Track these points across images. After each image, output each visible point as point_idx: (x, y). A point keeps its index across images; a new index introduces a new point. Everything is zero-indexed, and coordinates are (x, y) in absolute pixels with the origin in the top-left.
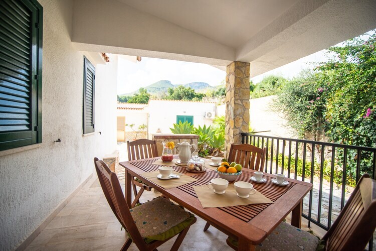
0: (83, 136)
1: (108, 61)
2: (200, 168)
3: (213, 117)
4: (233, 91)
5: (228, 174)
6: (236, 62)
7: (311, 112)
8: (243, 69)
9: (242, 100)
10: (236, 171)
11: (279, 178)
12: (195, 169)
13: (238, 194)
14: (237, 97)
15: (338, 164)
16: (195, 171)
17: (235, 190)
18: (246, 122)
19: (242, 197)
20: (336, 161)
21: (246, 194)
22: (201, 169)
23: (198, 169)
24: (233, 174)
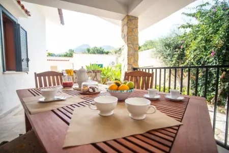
0: (3, 73)
1: (30, 15)
2: (93, 89)
3: (115, 65)
4: (126, 37)
5: (119, 91)
6: (128, 16)
7: (176, 56)
8: (133, 21)
9: (133, 44)
10: (128, 88)
11: (174, 93)
12: (88, 91)
13: (130, 115)
14: (129, 42)
15: (192, 89)
16: (88, 93)
17: (126, 110)
18: (136, 61)
19: (136, 118)
20: (190, 87)
21: (141, 114)
22: (94, 91)
23: (91, 90)
24: (125, 91)
